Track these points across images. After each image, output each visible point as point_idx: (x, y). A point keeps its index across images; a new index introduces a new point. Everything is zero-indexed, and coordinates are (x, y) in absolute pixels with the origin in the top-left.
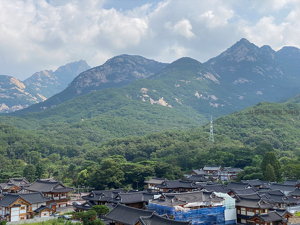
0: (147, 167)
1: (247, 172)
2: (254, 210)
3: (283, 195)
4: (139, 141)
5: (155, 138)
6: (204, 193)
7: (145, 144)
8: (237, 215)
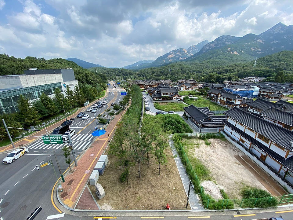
0: (225, 76)
1: (267, 79)
2: (267, 92)
3: (283, 88)
4: (224, 68)
5: (230, 66)
6: (246, 86)
7: (226, 69)
8: (259, 94)
